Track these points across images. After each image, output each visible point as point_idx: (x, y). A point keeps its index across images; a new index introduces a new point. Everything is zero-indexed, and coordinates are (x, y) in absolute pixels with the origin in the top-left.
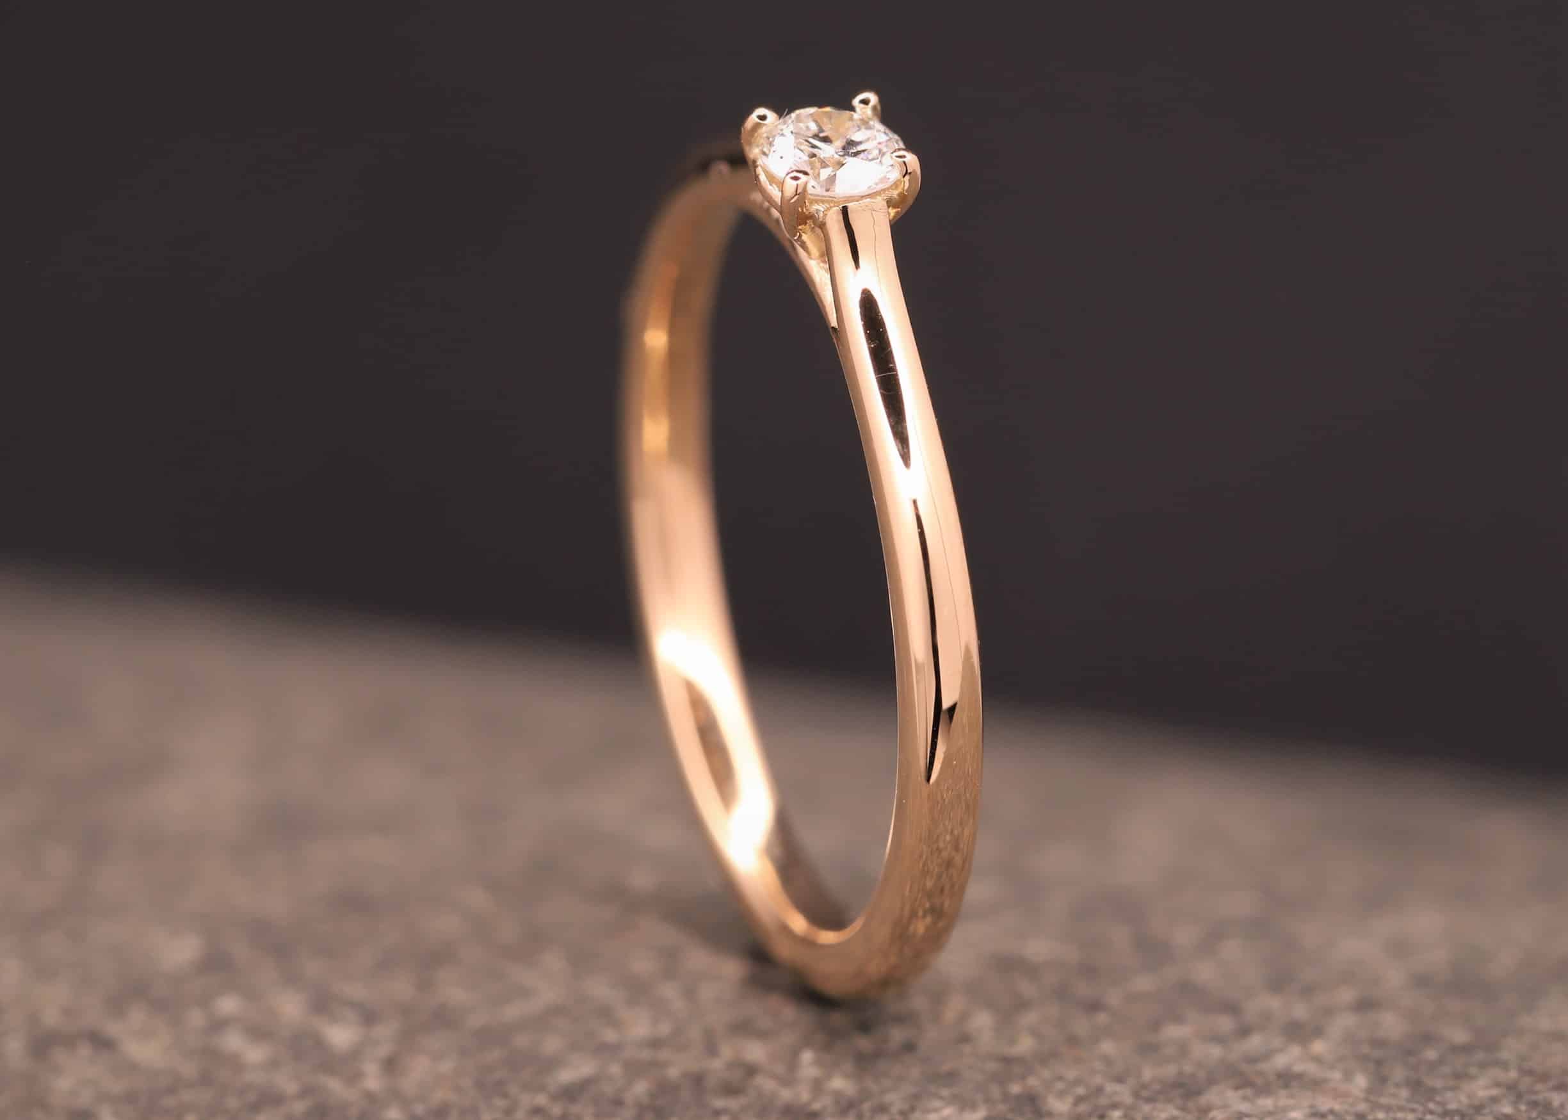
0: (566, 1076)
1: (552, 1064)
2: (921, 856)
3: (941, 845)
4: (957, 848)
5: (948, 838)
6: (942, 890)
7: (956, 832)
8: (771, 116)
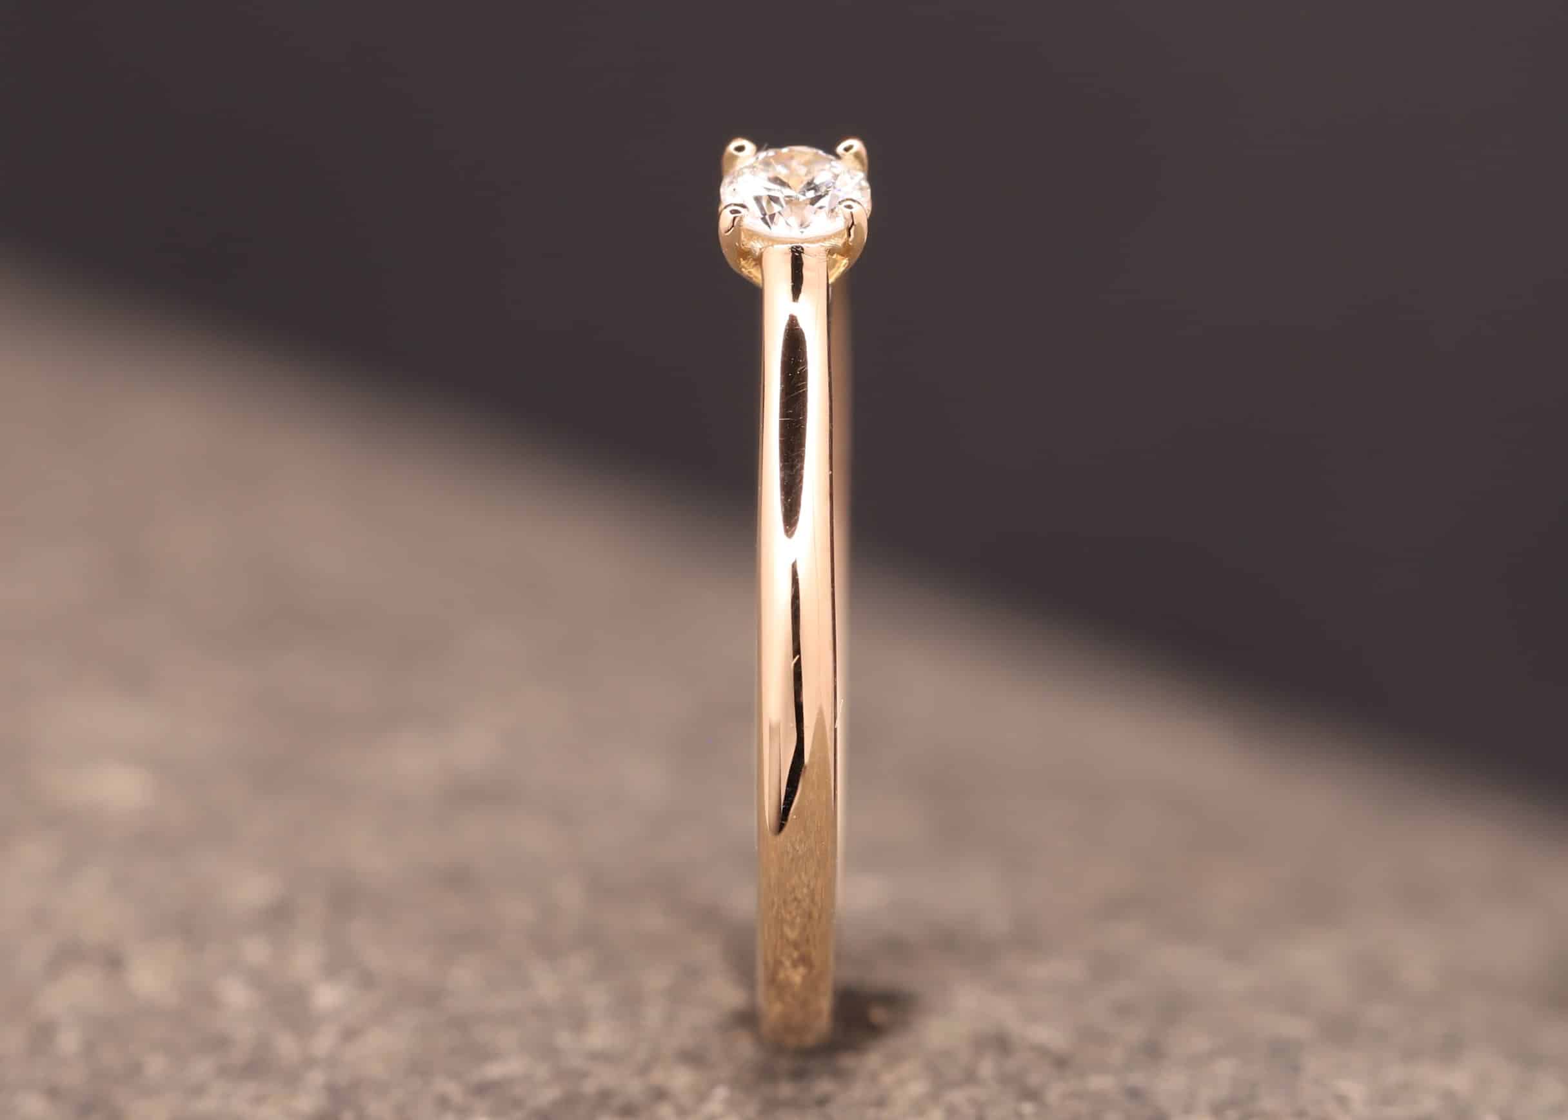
0: (494, 1071)
1: (487, 1055)
2: (773, 904)
3: (799, 896)
4: (813, 901)
5: (805, 891)
6: (808, 941)
7: (812, 884)
8: (750, 146)
